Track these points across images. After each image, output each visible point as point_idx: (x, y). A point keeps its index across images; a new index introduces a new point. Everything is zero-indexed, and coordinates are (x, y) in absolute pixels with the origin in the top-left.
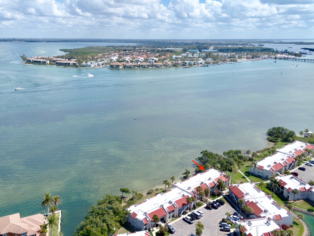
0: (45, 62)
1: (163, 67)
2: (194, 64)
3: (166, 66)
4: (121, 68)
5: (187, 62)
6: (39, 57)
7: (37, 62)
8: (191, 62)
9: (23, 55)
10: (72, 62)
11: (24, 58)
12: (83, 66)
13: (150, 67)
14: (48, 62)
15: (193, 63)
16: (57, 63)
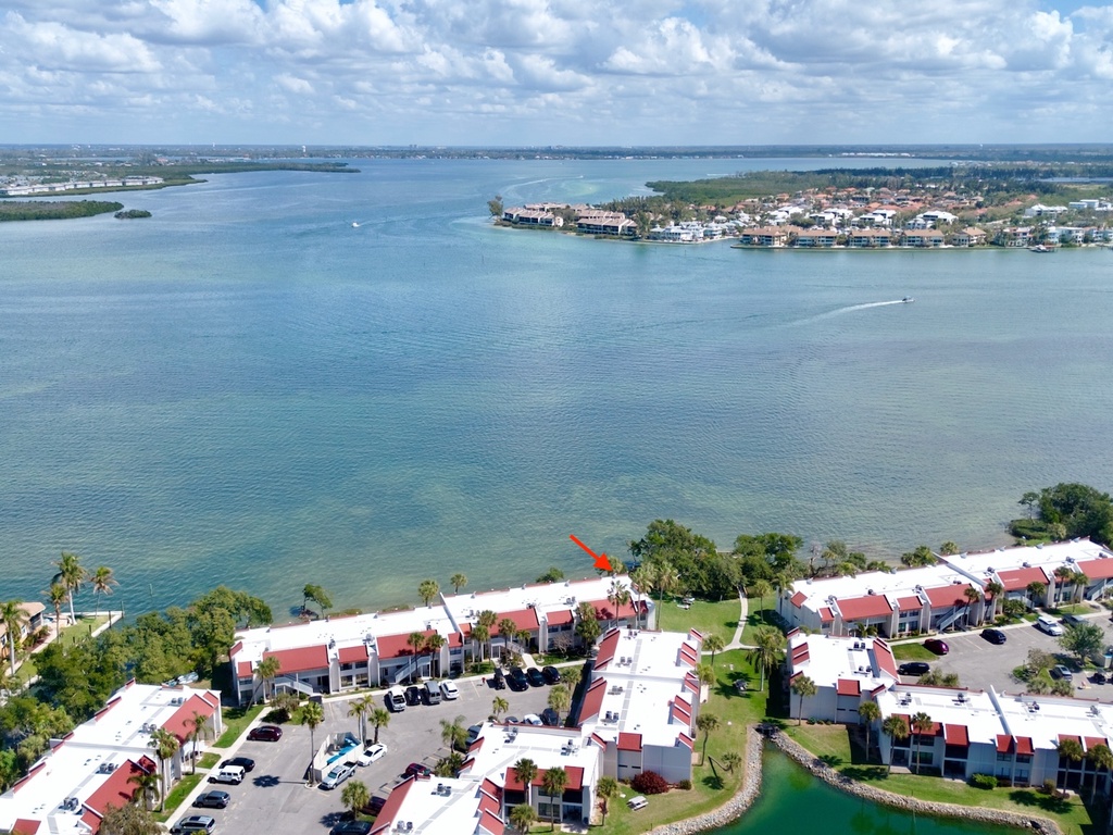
0: (549, 222)
1: (944, 246)
2: (1086, 240)
3: (957, 242)
4: (778, 246)
5: (1052, 229)
6: (547, 207)
7: (527, 220)
8: (1070, 232)
9: (494, 199)
10: (623, 222)
11: (496, 209)
12: (655, 237)
13: (891, 247)
14: (560, 222)
15: (1080, 234)
16: (580, 225)
